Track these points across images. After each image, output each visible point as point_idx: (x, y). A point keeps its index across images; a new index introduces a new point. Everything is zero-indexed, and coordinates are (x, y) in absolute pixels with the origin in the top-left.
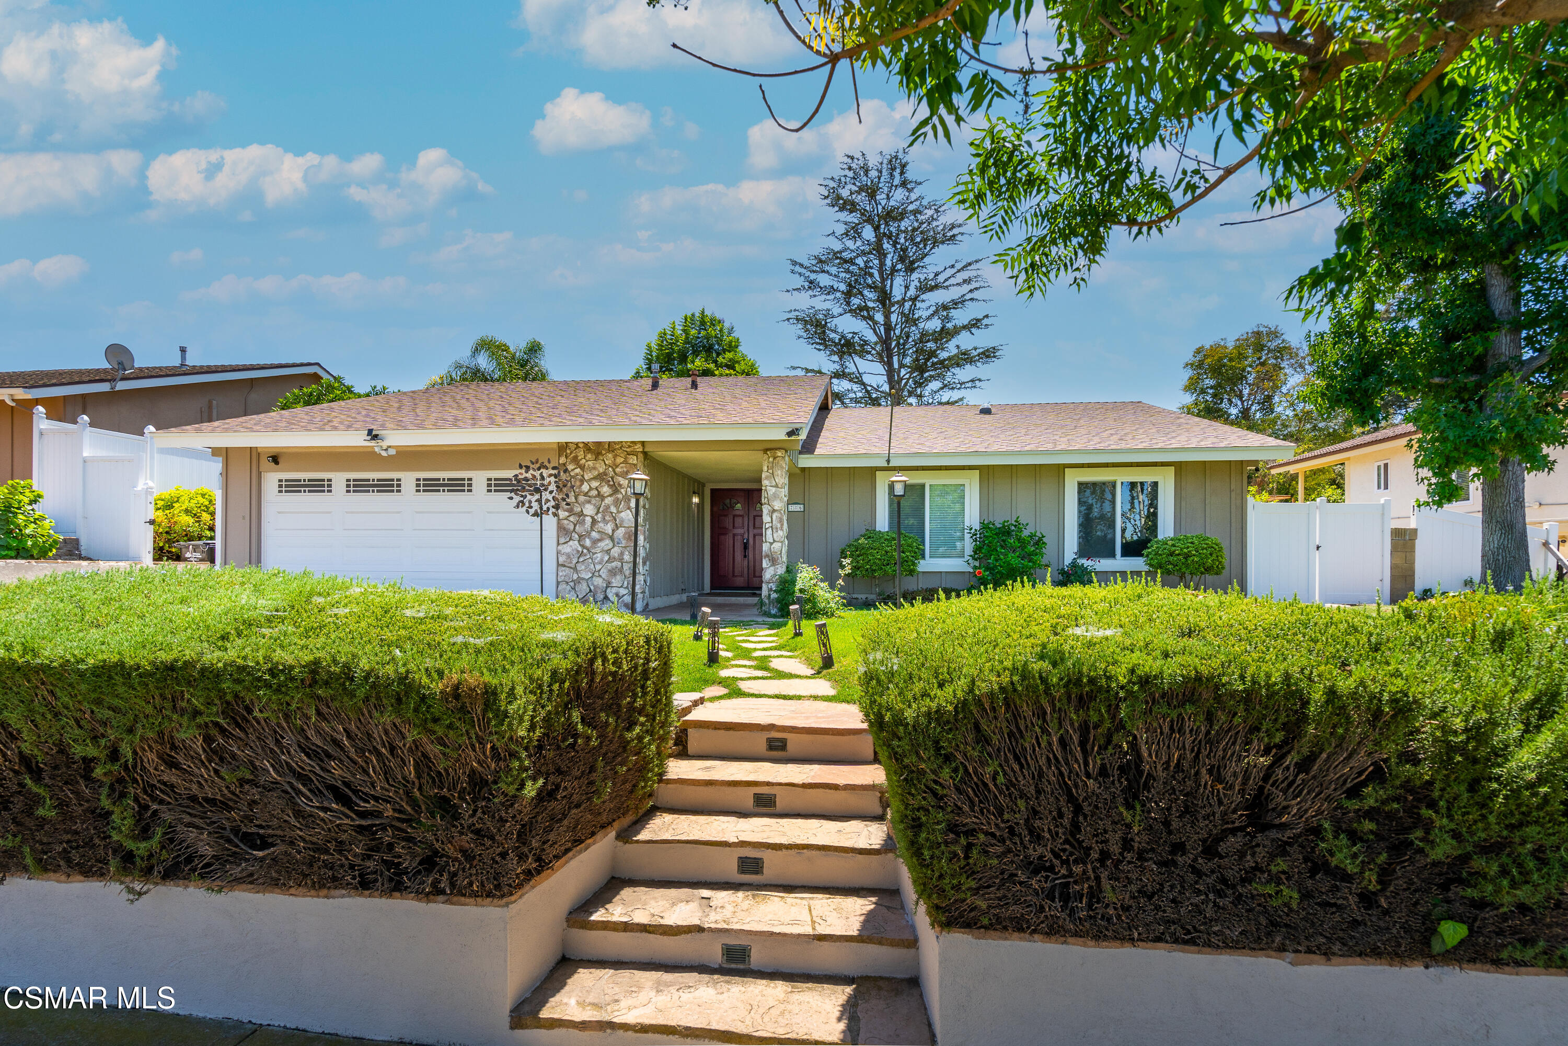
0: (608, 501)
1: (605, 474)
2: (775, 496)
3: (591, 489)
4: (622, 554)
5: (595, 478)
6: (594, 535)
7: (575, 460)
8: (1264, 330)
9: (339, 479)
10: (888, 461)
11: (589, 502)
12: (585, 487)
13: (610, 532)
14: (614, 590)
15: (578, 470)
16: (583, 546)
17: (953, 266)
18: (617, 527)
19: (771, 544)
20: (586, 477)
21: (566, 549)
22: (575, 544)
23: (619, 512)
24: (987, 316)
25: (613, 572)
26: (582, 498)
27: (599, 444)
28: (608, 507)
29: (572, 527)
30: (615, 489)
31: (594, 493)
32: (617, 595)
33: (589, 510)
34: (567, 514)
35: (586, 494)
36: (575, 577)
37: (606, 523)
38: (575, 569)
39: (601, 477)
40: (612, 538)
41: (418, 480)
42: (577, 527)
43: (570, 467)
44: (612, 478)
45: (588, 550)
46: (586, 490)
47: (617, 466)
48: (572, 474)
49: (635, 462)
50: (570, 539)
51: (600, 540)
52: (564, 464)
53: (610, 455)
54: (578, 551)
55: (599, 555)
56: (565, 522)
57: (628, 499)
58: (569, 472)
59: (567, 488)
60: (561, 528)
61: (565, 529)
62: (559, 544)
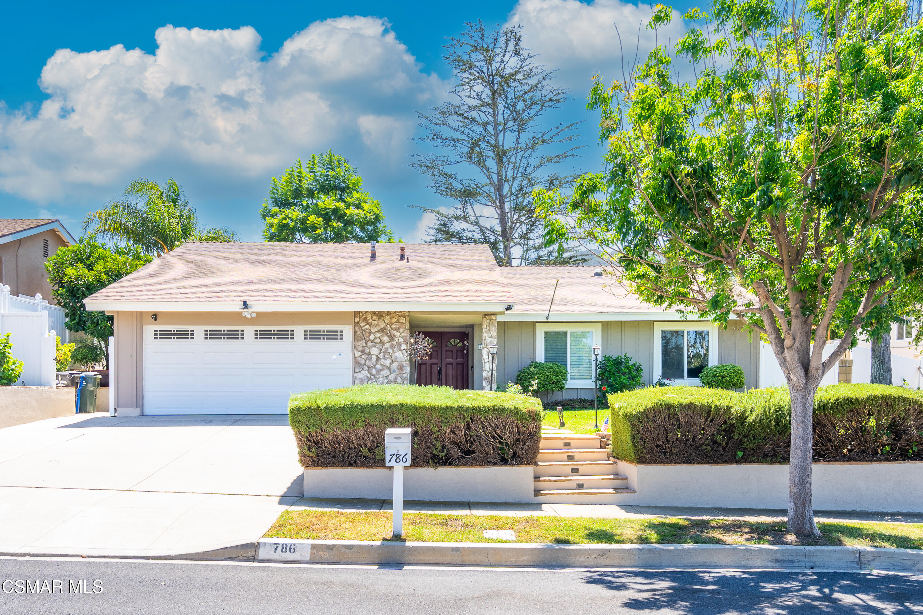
0: (387, 345)
1: (385, 328)
2: (491, 343)
3: (375, 338)
4: (396, 378)
5: (378, 331)
6: (378, 366)
7: (365, 320)
9: (199, 330)
10: (547, 318)
11: (375, 346)
12: (372, 337)
13: (388, 365)
15: (367, 326)
16: (371, 374)
18: (393, 362)
19: (489, 372)
20: (373, 331)
21: (360, 375)
22: (365, 373)
23: (394, 352)
26: (370, 344)
27: (380, 312)
28: (387, 349)
29: (363, 362)
30: (392, 338)
31: (378, 340)
33: (375, 351)
34: (360, 354)
35: (372, 341)
37: (386, 359)
39: (382, 331)
40: (389, 368)
41: (256, 331)
42: (367, 362)
43: (362, 324)
44: (389, 331)
45: (374, 376)
46: (373, 339)
47: (393, 324)
48: (363, 328)
49: (404, 322)
50: (363, 369)
51: (382, 370)
52: (358, 323)
53: (388, 317)
54: (368, 377)
55: (381, 379)
56: (359, 359)
57: (399, 344)
58: (361, 327)
59: (360, 337)
60: (356, 363)
61: (359, 363)
62: (354, 373)
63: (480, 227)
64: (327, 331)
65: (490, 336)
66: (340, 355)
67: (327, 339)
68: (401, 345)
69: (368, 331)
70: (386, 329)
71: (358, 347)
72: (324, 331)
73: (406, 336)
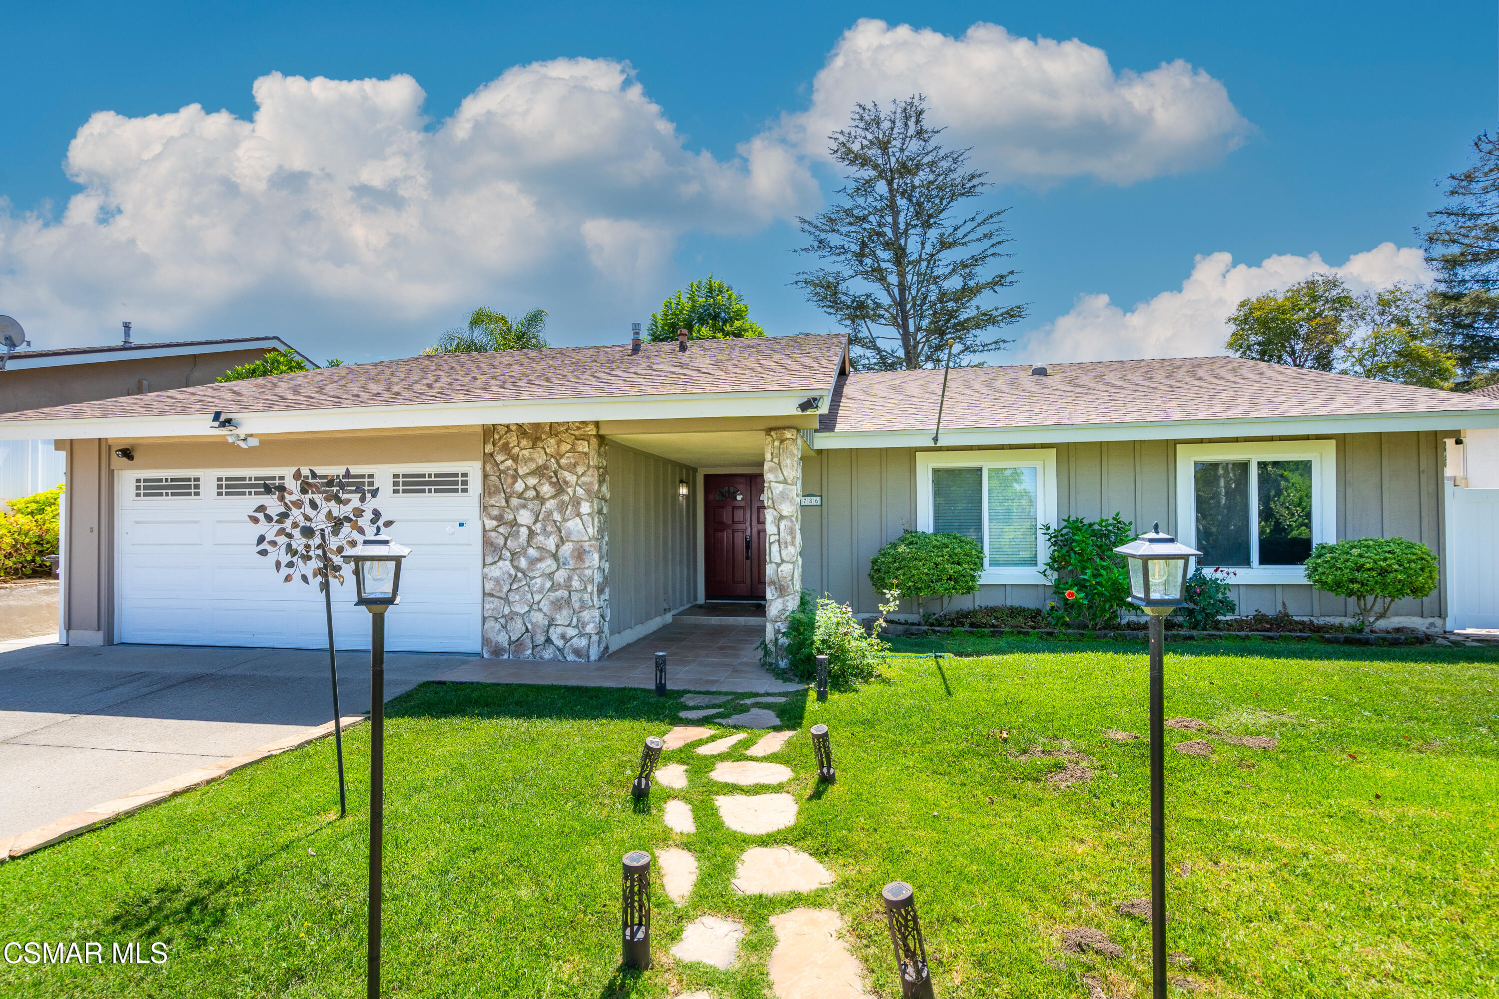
0: (551, 504)
1: (545, 467)
2: (784, 496)
3: (527, 488)
4: (570, 578)
5: (532, 473)
6: (532, 552)
7: (506, 448)
8: (1320, 279)
9: (208, 477)
10: (936, 439)
11: (524, 506)
12: (519, 486)
13: (553, 548)
14: (559, 630)
15: (509, 463)
16: (517, 569)
17: (973, 219)
18: (562, 541)
19: (778, 565)
20: (521, 472)
21: (495, 572)
22: (505, 565)
23: (565, 520)
24: (1012, 272)
25: (557, 605)
26: (514, 501)
27: (537, 426)
28: (550, 513)
29: (501, 541)
30: (560, 488)
31: (531, 493)
32: (563, 637)
33: (525, 517)
34: (495, 523)
35: (520, 496)
36: (507, 611)
37: (547, 534)
38: (506, 600)
39: (540, 471)
40: (555, 556)
42: (509, 542)
43: (499, 458)
44: (555, 473)
45: (524, 573)
46: (521, 490)
47: (562, 456)
48: (502, 467)
49: (586, 450)
50: (500, 558)
51: (539, 560)
52: (491, 455)
53: (552, 441)
54: (510, 575)
55: (538, 580)
56: (493, 534)
57: (576, 502)
58: (498, 465)
59: (496, 486)
60: (488, 544)
61: (492, 544)
62: (484, 565)
63: (879, 351)
64: (437, 475)
65: (781, 478)
66: (461, 525)
67: (436, 491)
68: (579, 503)
69: (511, 472)
70: (547, 469)
71: (490, 509)
72: (430, 476)
73: (591, 483)
